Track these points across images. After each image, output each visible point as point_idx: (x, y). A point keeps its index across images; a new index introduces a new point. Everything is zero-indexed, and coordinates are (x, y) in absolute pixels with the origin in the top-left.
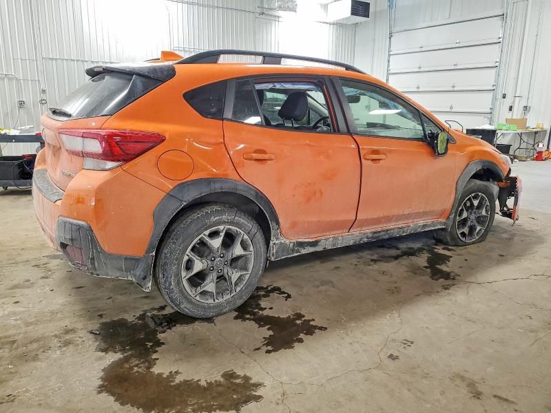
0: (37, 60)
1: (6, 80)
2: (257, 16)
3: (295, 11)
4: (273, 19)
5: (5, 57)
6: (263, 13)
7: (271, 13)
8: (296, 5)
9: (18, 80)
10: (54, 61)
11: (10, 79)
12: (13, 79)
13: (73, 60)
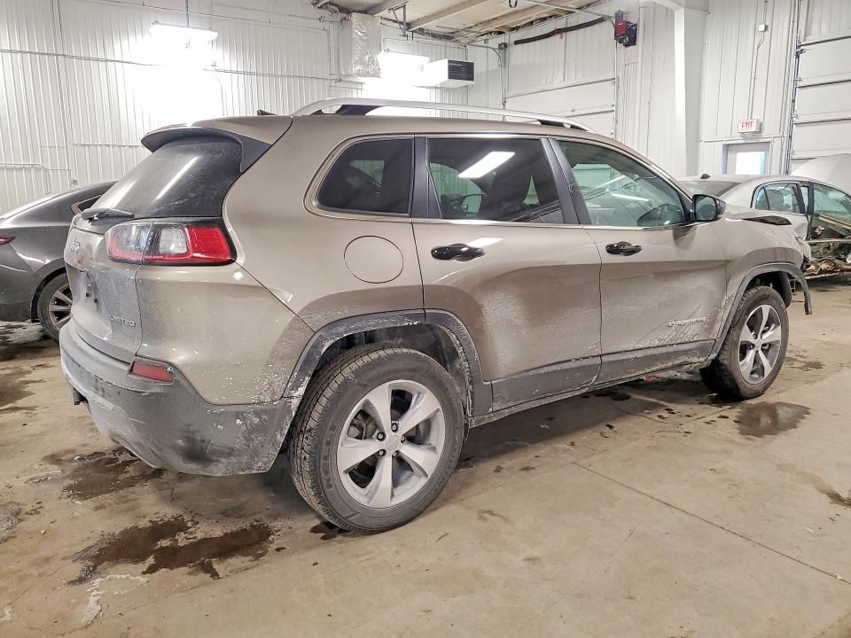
0: (67, 148)
1: (33, 170)
2: (333, 83)
3: (379, 77)
4: (354, 86)
5: (32, 145)
6: (340, 80)
7: (351, 79)
8: (379, 69)
9: (46, 170)
10: (87, 148)
11: (37, 170)
12: (40, 169)
13: (109, 146)
